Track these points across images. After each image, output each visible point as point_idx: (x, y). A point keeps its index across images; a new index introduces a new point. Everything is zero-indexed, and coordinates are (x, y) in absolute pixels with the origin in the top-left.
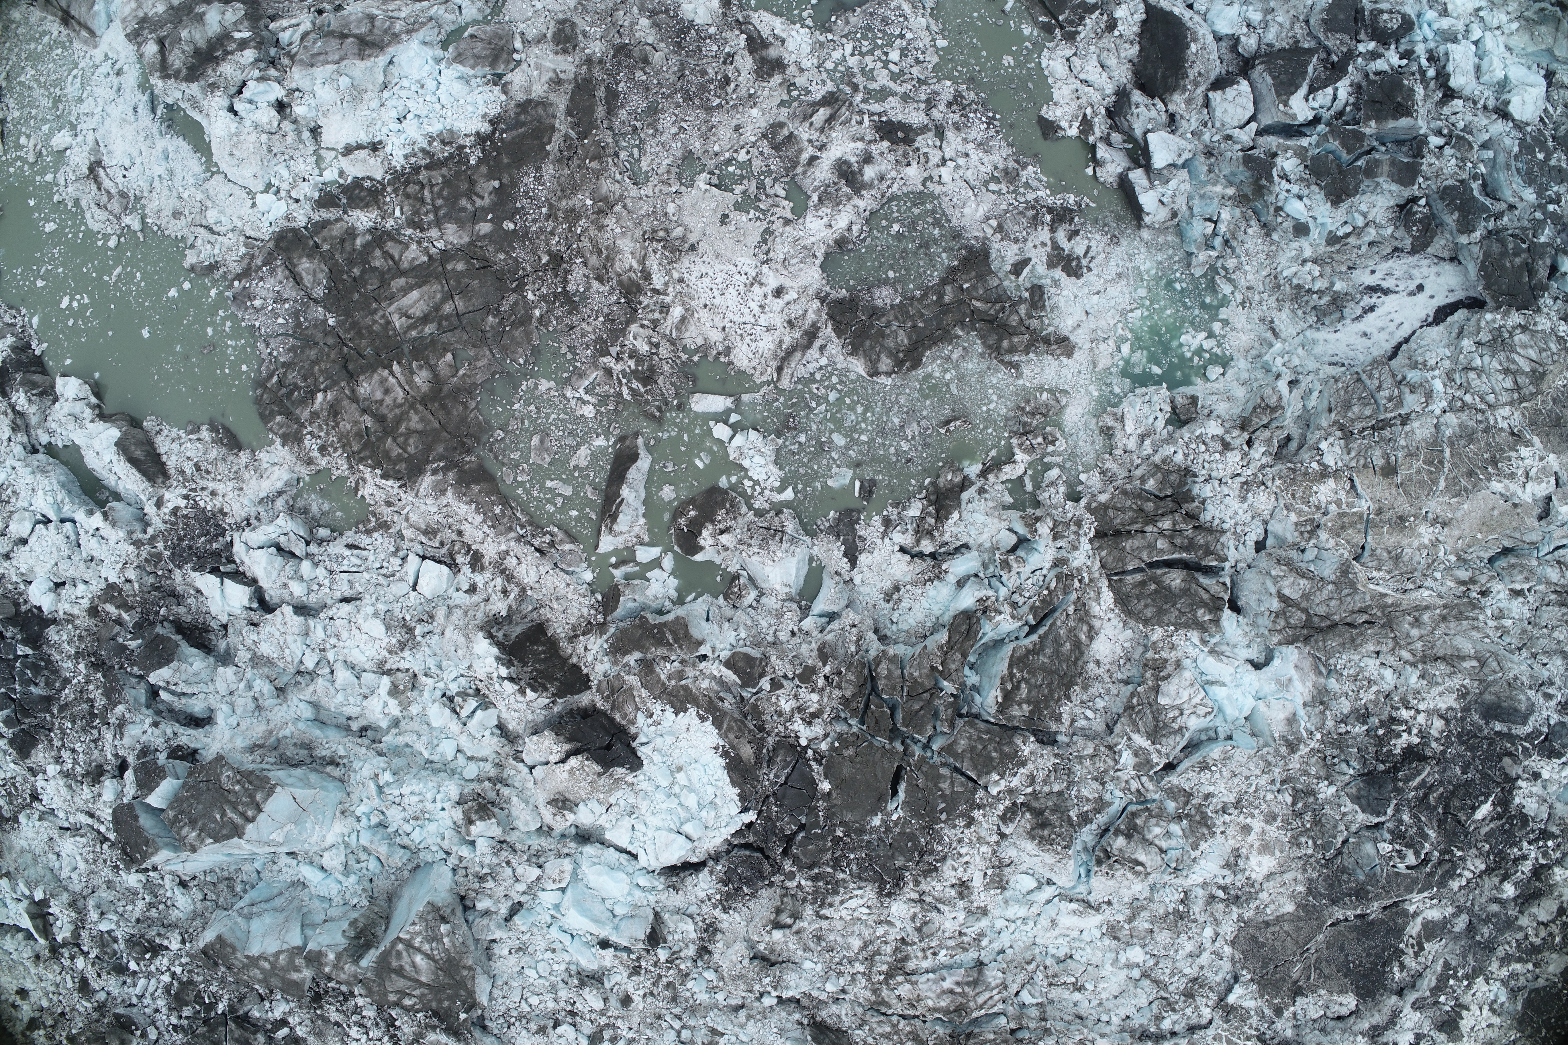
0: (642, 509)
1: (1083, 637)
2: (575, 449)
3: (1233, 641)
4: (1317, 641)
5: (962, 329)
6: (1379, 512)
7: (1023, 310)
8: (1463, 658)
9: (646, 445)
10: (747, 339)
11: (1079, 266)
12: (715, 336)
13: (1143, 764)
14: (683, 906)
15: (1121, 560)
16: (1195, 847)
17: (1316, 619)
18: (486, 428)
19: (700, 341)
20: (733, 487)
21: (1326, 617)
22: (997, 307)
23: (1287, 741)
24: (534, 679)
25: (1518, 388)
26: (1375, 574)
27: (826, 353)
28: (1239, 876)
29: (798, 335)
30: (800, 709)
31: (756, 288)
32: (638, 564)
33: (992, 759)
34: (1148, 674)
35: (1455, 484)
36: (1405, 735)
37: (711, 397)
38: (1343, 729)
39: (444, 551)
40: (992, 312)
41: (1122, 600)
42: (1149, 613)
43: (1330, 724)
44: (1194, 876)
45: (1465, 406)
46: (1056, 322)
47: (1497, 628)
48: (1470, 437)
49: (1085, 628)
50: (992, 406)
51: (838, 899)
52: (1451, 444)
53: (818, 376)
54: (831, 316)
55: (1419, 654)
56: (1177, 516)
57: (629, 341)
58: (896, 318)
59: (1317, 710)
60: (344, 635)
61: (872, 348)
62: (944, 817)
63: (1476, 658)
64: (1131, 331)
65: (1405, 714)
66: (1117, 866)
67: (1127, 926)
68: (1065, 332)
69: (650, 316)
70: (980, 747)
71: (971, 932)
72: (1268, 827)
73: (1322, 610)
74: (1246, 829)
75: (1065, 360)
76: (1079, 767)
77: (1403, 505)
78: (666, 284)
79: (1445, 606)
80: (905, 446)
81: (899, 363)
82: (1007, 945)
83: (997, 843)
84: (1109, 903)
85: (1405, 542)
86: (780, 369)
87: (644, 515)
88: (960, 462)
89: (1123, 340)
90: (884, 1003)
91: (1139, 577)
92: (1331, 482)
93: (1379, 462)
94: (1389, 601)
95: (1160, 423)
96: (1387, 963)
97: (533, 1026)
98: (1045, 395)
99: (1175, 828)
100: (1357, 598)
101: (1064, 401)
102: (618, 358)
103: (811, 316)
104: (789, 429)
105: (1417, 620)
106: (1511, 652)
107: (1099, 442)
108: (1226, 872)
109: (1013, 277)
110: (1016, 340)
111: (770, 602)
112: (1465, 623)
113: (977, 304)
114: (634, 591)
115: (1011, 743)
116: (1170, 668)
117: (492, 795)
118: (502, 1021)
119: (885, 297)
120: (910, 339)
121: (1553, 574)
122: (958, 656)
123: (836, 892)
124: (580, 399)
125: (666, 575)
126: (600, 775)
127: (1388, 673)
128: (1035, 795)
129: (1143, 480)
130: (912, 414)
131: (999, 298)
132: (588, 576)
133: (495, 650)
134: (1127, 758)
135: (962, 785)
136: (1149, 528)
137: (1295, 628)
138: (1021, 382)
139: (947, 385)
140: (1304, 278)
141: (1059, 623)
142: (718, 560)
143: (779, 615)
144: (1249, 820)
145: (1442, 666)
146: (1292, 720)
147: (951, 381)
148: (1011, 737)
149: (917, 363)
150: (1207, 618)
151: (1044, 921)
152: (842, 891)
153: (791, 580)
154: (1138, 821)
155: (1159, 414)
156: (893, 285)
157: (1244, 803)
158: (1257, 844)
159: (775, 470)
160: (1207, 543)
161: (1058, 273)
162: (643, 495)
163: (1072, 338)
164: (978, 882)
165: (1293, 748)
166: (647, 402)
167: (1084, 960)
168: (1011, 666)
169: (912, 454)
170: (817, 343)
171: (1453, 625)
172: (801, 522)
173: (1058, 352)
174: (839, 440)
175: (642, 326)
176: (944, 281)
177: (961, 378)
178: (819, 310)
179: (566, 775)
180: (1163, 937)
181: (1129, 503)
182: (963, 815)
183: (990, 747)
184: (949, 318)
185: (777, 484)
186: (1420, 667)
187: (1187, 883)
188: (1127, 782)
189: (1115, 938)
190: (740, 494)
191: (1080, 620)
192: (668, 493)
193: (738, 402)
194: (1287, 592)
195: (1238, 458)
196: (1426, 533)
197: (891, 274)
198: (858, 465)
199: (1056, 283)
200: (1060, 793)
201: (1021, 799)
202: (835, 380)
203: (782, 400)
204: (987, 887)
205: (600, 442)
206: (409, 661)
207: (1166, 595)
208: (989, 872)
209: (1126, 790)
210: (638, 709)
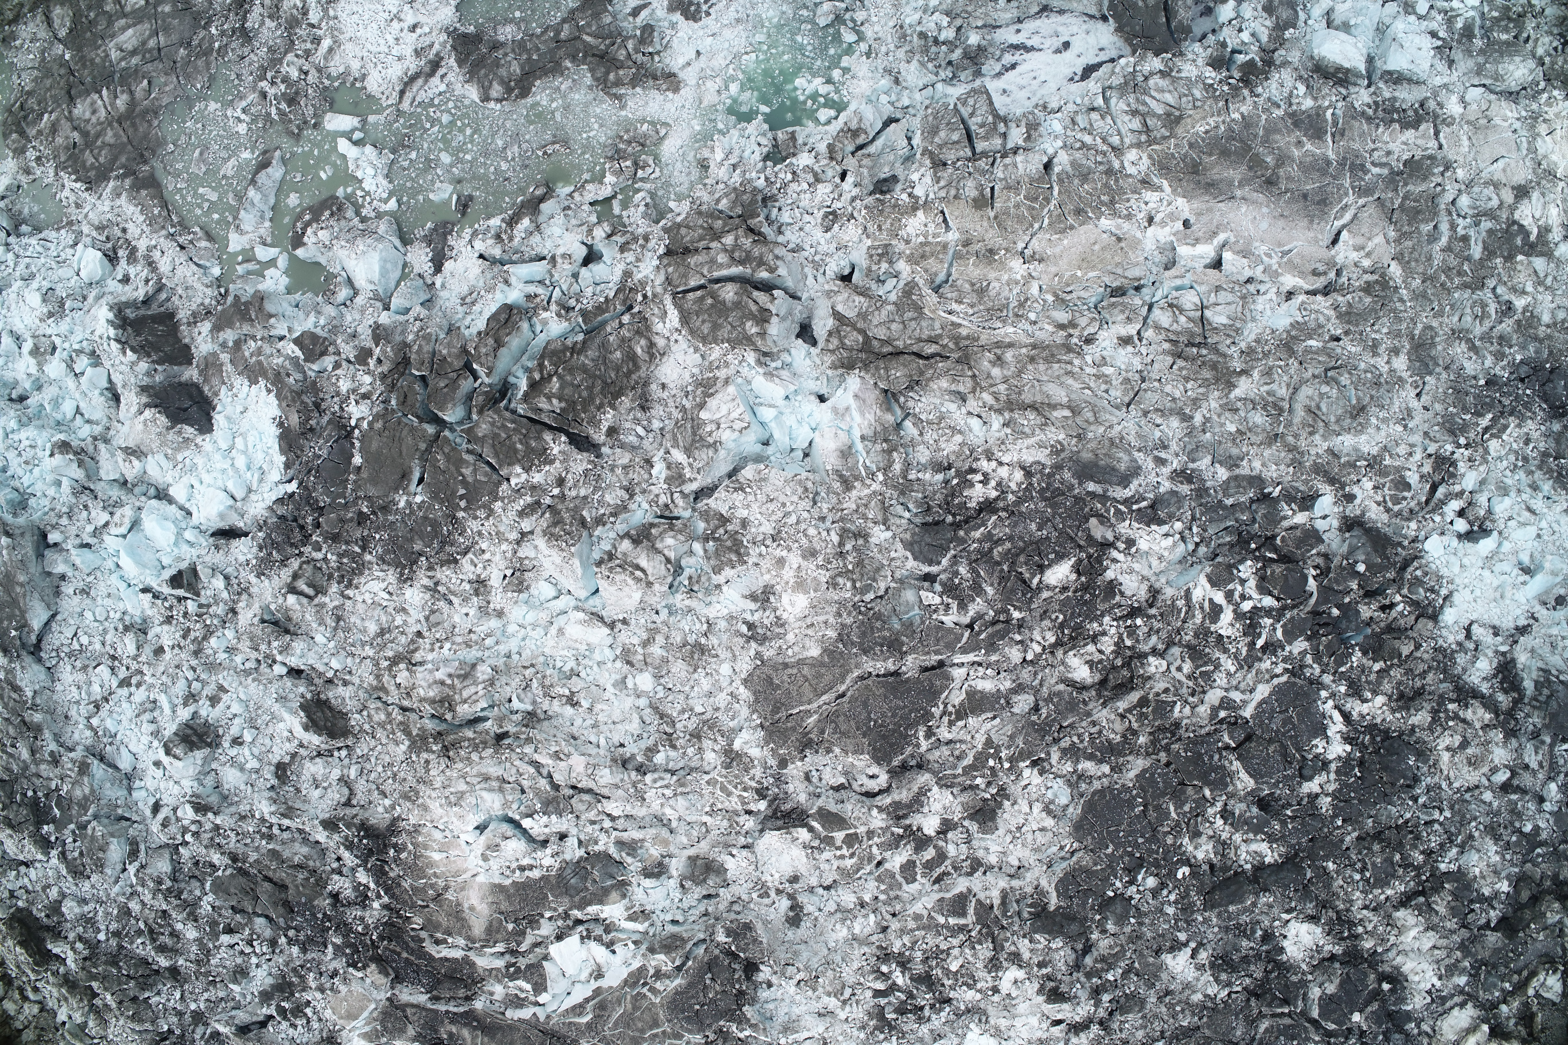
0: (269, 214)
1: (639, 351)
2: (226, 160)
3: (799, 371)
4: (877, 368)
5: (572, 62)
6: (967, 243)
7: (630, 45)
8: (1054, 407)
9: (282, 158)
10: (380, 67)
11: (698, 10)
12: (355, 65)
13: (676, 477)
14: (222, 566)
15: (685, 276)
16: (717, 570)
17: (875, 343)
18: (161, 143)
19: (341, 70)
20: (348, 197)
21: (887, 342)
22: (607, 42)
23: (841, 476)
24: (142, 347)
25: (1147, 129)
26: (955, 306)
27: (446, 80)
28: (767, 613)
29: (423, 63)
30: (354, 391)
31: (395, 23)
32: (259, 262)
33: (516, 451)
34: (699, 392)
35: (1060, 222)
36: (979, 486)
37: (342, 117)
38: (912, 476)
39: (109, 245)
40: (602, 47)
41: (685, 319)
42: (706, 329)
43: (897, 467)
44: (718, 606)
45: (1084, 145)
46: (667, 61)
47: (1097, 377)
48: (1085, 177)
49: (643, 342)
50: (592, 134)
51: (363, 580)
52: (1061, 181)
53: (436, 102)
54: (454, 47)
55: (1003, 398)
56: (740, 232)
57: (284, 69)
58: (513, 51)
59: (878, 447)
60: (13, 306)
61: (486, 76)
62: (463, 504)
63: (1069, 407)
64: (743, 72)
65: (984, 465)
66: (618, 569)
67: (640, 650)
68: (675, 70)
69: (303, 46)
70: (504, 435)
71: (481, 630)
72: (804, 564)
73: (882, 333)
74: (781, 562)
75: (670, 95)
76: (609, 475)
77: (993, 237)
78: (321, 20)
79: (1034, 346)
80: (504, 166)
81: (509, 90)
82: (515, 650)
83: (518, 543)
84: (625, 622)
85: (992, 275)
86: (402, 93)
87: (271, 220)
88: (554, 184)
89: (733, 79)
90: (383, 689)
91: (699, 293)
92: (920, 213)
93: (974, 193)
94: (964, 332)
95: (757, 157)
96: (915, 724)
97: (78, 664)
98: (645, 126)
99: (697, 547)
100: (924, 324)
101: (663, 132)
102: (273, 83)
103: (437, 47)
104: (404, 146)
105: (999, 358)
106: (1117, 408)
107: (695, 173)
108: (753, 606)
109: (631, 19)
110: (621, 72)
111: (359, 300)
112: (1056, 366)
113: (588, 39)
114: (246, 282)
115: (539, 438)
116: (719, 385)
117: (91, 449)
118: (54, 654)
119: (507, 33)
120: (522, 69)
121: (1162, 317)
122: (490, 341)
123: (361, 574)
124: (238, 118)
125: (279, 273)
126: (168, 429)
127: (975, 423)
128: (562, 497)
129: (718, 201)
130: (516, 137)
131: (614, 35)
132: (216, 271)
133: (111, 316)
134: (659, 470)
135: (486, 474)
136: (714, 245)
137: (851, 350)
138: (623, 113)
139: (553, 113)
140: (929, 26)
141: (609, 329)
142: (323, 261)
143: (362, 312)
144: (784, 553)
145: (1032, 415)
146: (846, 453)
147: (557, 109)
148: (540, 433)
149: (525, 92)
150: (754, 330)
151: (553, 630)
152: (367, 572)
153: (376, 277)
154: (653, 531)
155: (757, 148)
156: (517, 24)
157: (784, 535)
158: (792, 581)
159: (385, 182)
160: (761, 256)
161: (677, 17)
162: (272, 201)
163: (681, 75)
164: (495, 581)
165: (847, 485)
166: (290, 121)
167: (591, 678)
168: (542, 357)
169: (510, 174)
170: (441, 71)
171: (1042, 367)
172: (400, 229)
173: (664, 87)
174: (446, 158)
175: (297, 56)
176: (564, 21)
177: (567, 108)
178: (445, 42)
179: (141, 427)
180: (679, 667)
181: (700, 222)
182: (484, 506)
183: (515, 438)
184: (561, 52)
185: (385, 195)
186: (1007, 415)
187: (712, 612)
188: (657, 496)
189: (629, 663)
190: (352, 204)
191: (638, 332)
192: (293, 200)
193: (364, 122)
194: (840, 308)
195: (828, 190)
196: (1018, 269)
197: (518, 14)
198: (459, 182)
199: (673, 26)
200: (585, 498)
201: (548, 501)
202: (451, 104)
203: (402, 121)
204: (505, 590)
205: (246, 155)
206: (51, 328)
207: (720, 309)
208: (509, 573)
209: (654, 502)
210: (224, 383)
